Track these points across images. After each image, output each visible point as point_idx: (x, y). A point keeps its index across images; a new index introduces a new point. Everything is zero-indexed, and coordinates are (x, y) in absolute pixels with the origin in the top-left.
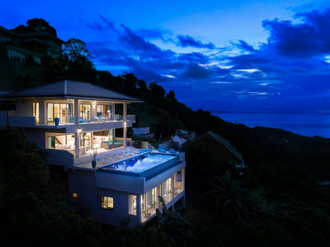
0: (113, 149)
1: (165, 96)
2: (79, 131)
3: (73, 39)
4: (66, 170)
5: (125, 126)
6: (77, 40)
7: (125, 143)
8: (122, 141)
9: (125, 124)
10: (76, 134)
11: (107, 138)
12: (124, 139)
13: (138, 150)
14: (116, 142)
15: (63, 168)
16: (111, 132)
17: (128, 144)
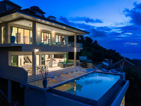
0: (66, 68)
1: (93, 43)
2: (36, 50)
3: (51, 16)
4: (21, 86)
5: (75, 51)
6: (52, 17)
7: (75, 64)
8: (73, 62)
9: (75, 49)
10: (33, 53)
11: (62, 60)
12: (75, 61)
13: (85, 69)
14: (68, 62)
15: (19, 84)
16: (66, 56)
17: (77, 65)
